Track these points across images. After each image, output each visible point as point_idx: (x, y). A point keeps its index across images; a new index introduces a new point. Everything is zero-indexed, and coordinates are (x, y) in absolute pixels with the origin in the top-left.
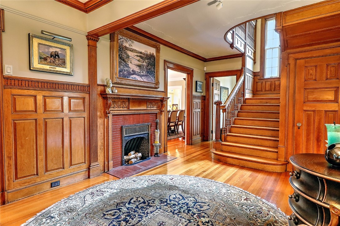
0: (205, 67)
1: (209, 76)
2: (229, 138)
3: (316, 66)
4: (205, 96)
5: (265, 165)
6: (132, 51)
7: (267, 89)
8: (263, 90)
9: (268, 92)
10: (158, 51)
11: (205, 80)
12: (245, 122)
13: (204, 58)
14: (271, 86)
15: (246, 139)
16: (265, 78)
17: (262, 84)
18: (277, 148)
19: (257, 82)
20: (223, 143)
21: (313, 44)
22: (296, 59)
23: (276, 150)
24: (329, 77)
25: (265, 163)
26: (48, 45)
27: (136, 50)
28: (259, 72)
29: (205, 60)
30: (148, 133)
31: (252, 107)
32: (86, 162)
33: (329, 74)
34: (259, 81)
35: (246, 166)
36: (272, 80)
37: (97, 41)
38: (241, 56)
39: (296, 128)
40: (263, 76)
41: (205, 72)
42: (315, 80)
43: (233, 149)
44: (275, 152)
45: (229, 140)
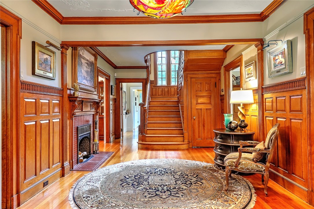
0: (115, 74)
1: (119, 81)
2: (148, 132)
3: (201, 83)
4: (115, 99)
5: (179, 146)
6: (84, 58)
7: (160, 94)
8: (157, 95)
9: (160, 96)
10: (96, 59)
11: (116, 85)
12: (155, 119)
13: (116, 66)
14: (162, 92)
15: (161, 131)
16: (158, 85)
17: (156, 90)
18: (183, 134)
19: (152, 88)
20: (146, 135)
21: (199, 70)
22: (191, 78)
23: (182, 136)
24: (207, 89)
25: (179, 144)
26: (43, 53)
27: (85, 58)
28: (154, 81)
29: (115, 67)
30: (90, 133)
31: (156, 108)
32: (61, 162)
33: (207, 88)
34: (154, 87)
35: (167, 149)
36: (162, 87)
37: (68, 50)
38: (146, 68)
39: (193, 120)
40: (156, 83)
41: (115, 77)
42: (201, 91)
43: (154, 139)
44: (182, 137)
45: (149, 133)
